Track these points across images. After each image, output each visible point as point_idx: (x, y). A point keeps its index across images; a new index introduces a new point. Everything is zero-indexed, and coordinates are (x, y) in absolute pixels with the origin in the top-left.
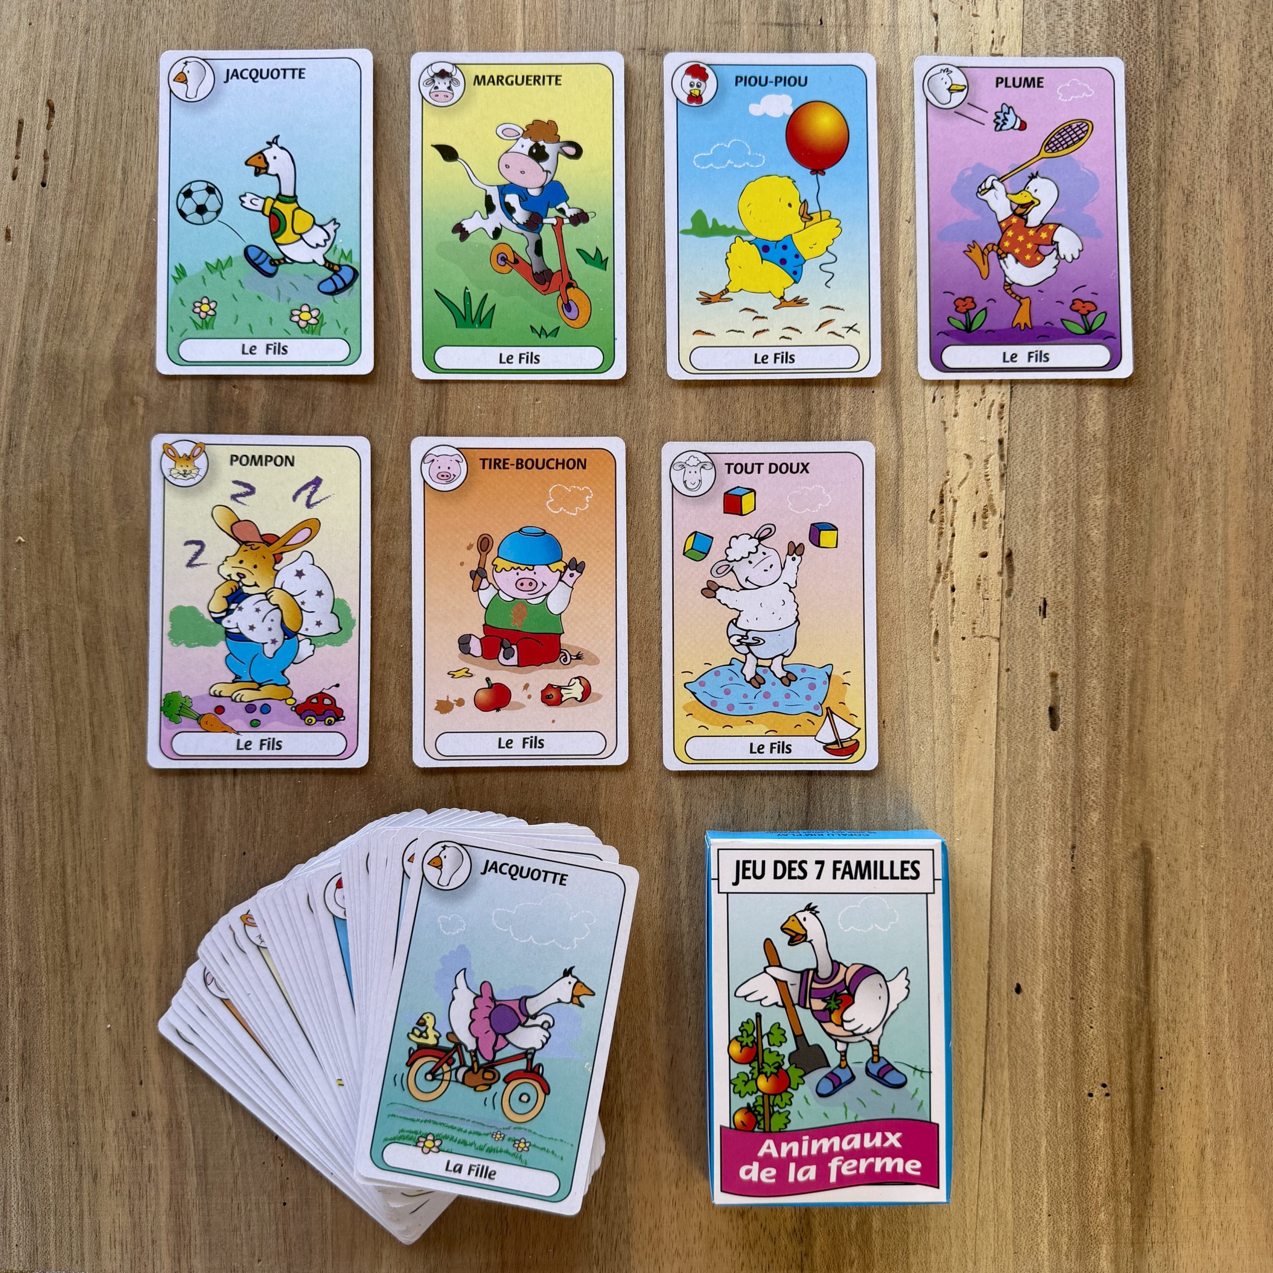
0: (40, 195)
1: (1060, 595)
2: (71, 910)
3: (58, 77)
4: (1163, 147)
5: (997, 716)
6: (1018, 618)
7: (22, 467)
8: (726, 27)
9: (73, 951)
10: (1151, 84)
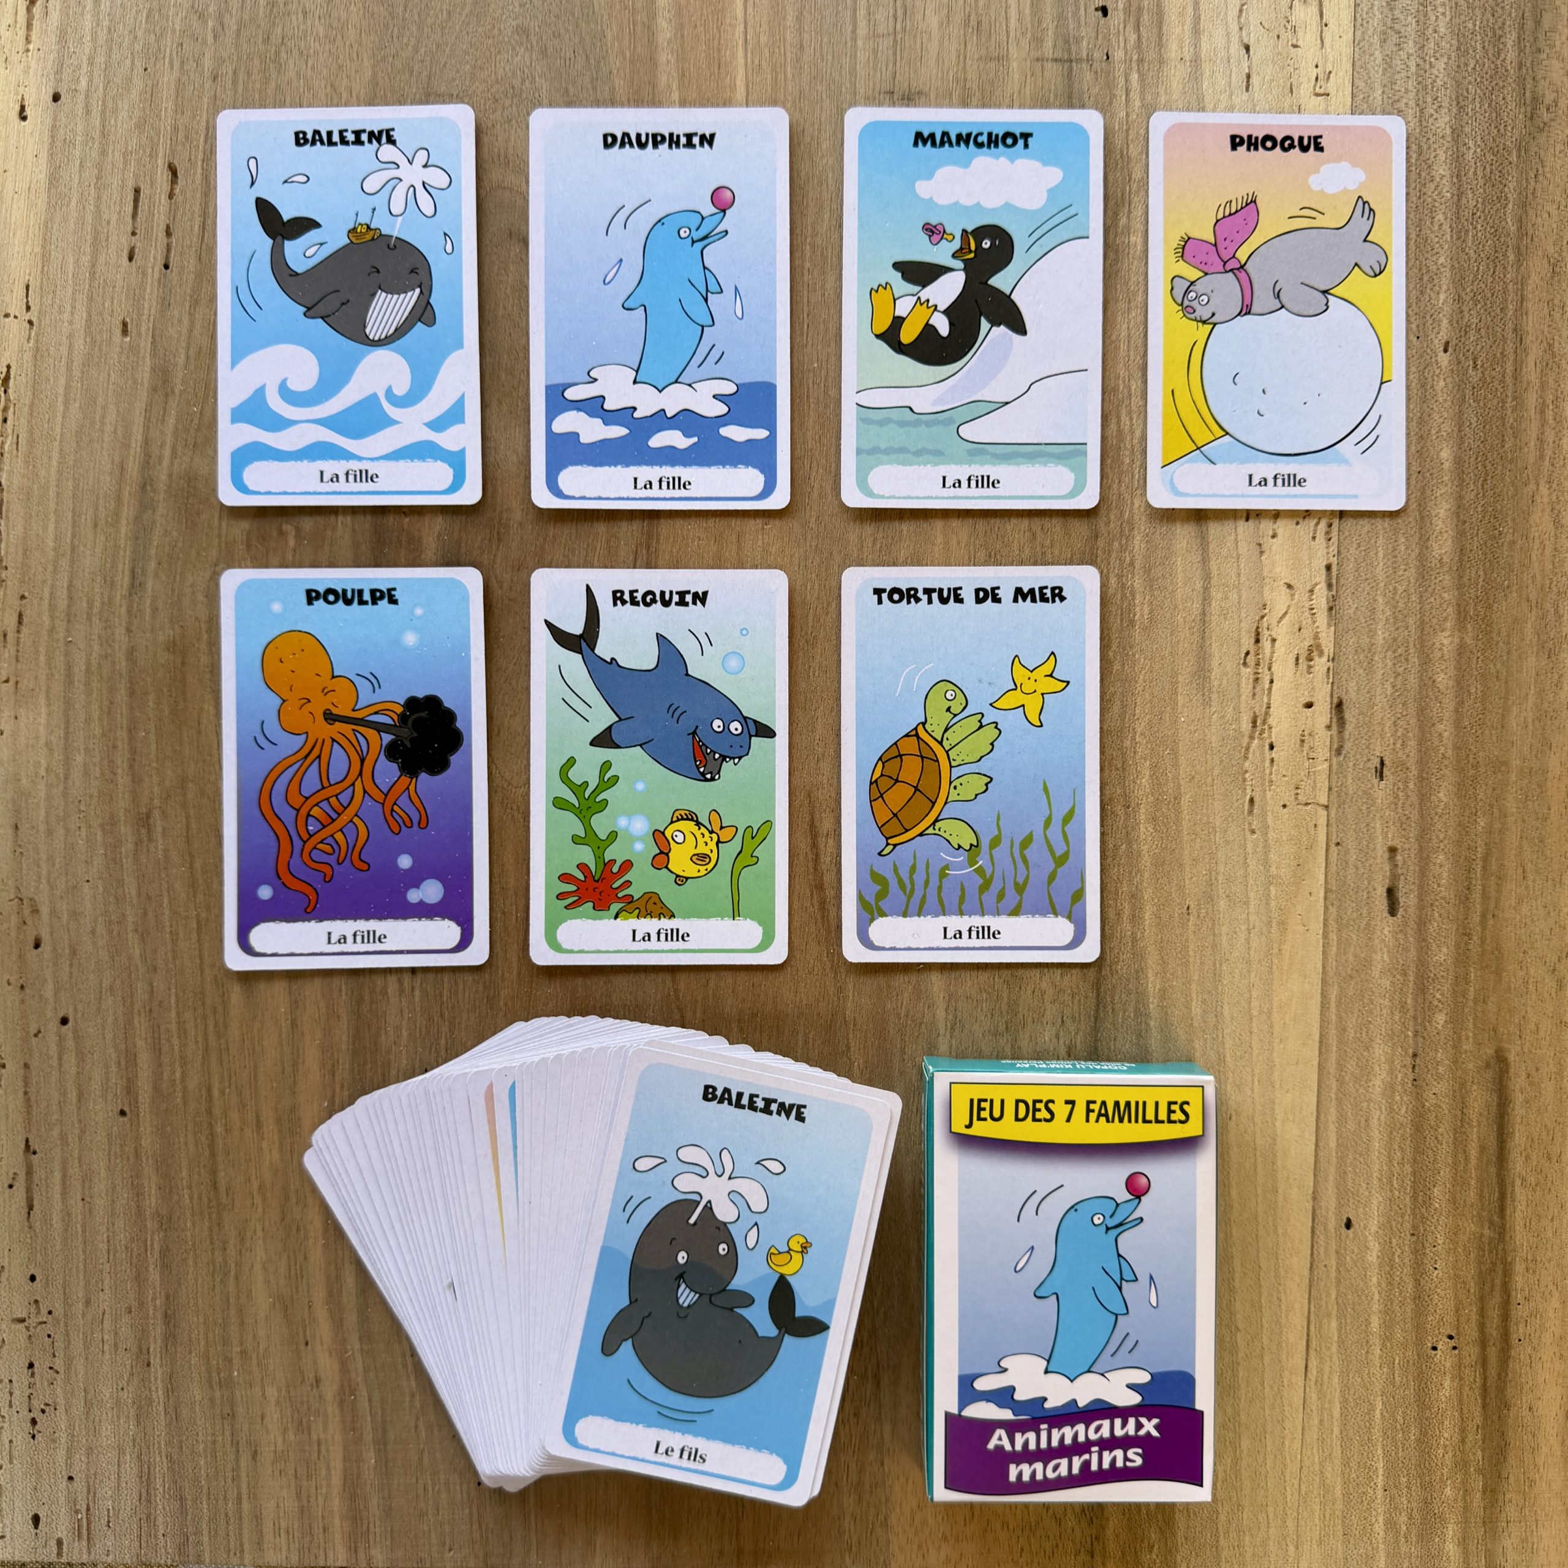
0: (162, 280)
1: (1400, 754)
2: (220, 1143)
3: (181, 135)
4: (1523, 206)
5: (1326, 898)
6: (1350, 781)
7: (148, 611)
8: (993, 64)
9: (222, 1189)
10: (1509, 128)
